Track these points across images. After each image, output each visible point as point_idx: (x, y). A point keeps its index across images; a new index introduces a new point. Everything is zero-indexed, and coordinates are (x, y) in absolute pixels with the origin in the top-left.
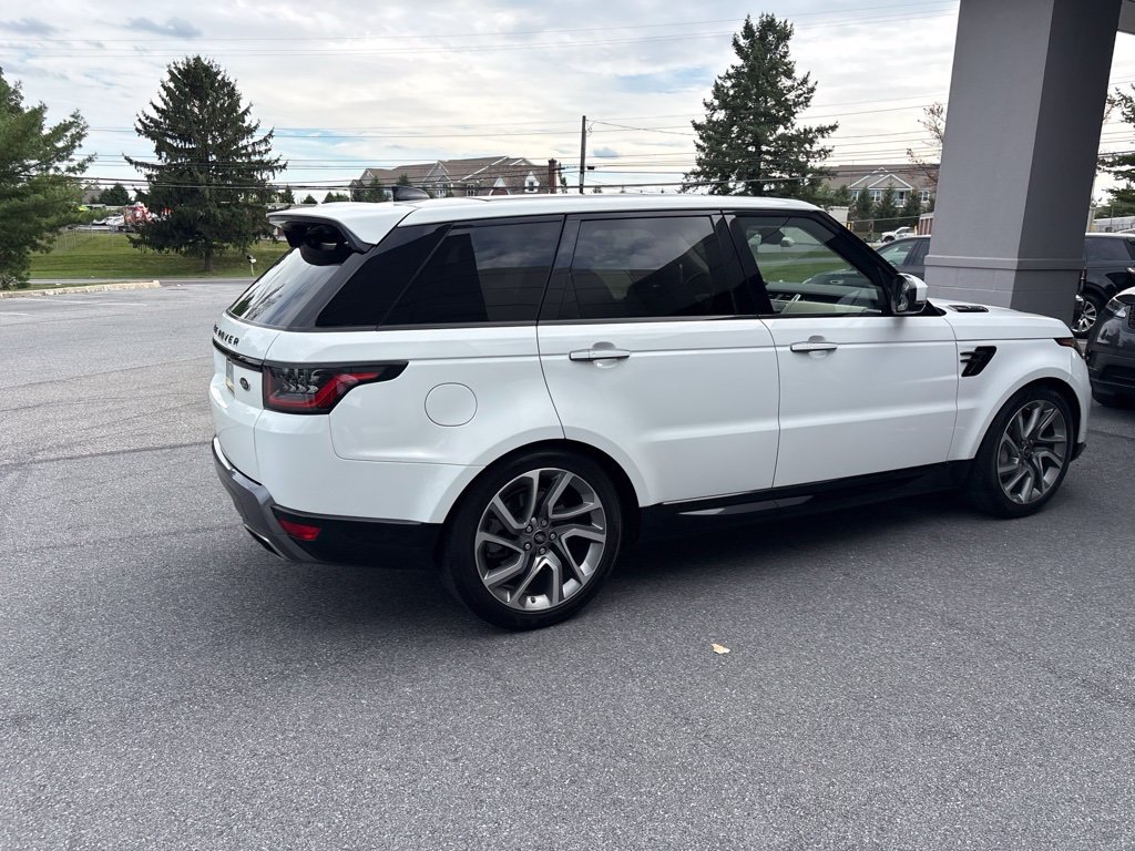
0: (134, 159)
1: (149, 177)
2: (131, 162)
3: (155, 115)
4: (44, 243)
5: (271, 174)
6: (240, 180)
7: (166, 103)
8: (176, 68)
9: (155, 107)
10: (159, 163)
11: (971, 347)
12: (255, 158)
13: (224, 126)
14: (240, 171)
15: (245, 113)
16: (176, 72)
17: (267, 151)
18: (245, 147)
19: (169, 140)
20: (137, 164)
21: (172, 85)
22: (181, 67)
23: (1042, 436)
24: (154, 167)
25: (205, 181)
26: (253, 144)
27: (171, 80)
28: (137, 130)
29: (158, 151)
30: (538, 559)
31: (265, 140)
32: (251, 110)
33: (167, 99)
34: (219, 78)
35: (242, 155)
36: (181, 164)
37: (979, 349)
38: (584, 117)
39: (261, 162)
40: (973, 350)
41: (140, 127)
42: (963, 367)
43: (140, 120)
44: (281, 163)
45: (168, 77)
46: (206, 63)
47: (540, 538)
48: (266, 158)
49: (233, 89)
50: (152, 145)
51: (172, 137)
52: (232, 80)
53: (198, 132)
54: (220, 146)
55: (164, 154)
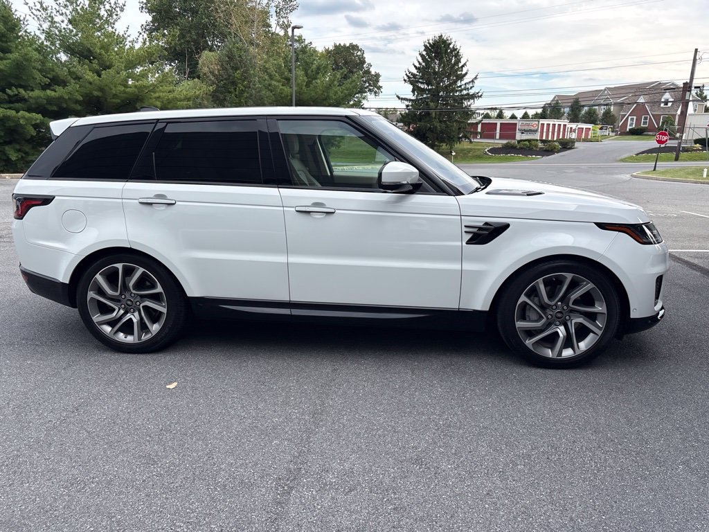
0: (401, 96)
1: (407, 106)
2: (399, 97)
3: (415, 71)
4: (336, 143)
5: (472, 101)
6: (454, 106)
7: (420, 64)
8: (429, 43)
9: (415, 66)
10: (414, 98)
11: (479, 222)
12: (465, 92)
13: (450, 74)
14: (455, 100)
15: (463, 66)
16: (428, 45)
17: (471, 88)
18: (460, 86)
19: (420, 85)
20: (402, 99)
21: (424, 53)
22: (431, 42)
23: (573, 304)
24: (410, 100)
25: (434, 107)
26: (465, 84)
27: (425, 50)
28: (405, 80)
29: (413, 91)
30: (129, 314)
31: (473, 81)
32: (467, 64)
33: (421, 61)
34: (451, 46)
35: (457, 91)
36: (425, 98)
37: (486, 224)
38: (696, 50)
39: (468, 94)
40: (481, 224)
41: (406, 78)
42: (469, 236)
43: (406, 74)
44: (480, 94)
45: (424, 48)
46: (445, 38)
47: (129, 303)
48: (471, 92)
49: (458, 52)
50: (411, 87)
51: (421, 83)
52: (458, 47)
53: (435, 79)
54: (446, 87)
55: (416, 93)
